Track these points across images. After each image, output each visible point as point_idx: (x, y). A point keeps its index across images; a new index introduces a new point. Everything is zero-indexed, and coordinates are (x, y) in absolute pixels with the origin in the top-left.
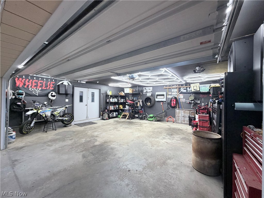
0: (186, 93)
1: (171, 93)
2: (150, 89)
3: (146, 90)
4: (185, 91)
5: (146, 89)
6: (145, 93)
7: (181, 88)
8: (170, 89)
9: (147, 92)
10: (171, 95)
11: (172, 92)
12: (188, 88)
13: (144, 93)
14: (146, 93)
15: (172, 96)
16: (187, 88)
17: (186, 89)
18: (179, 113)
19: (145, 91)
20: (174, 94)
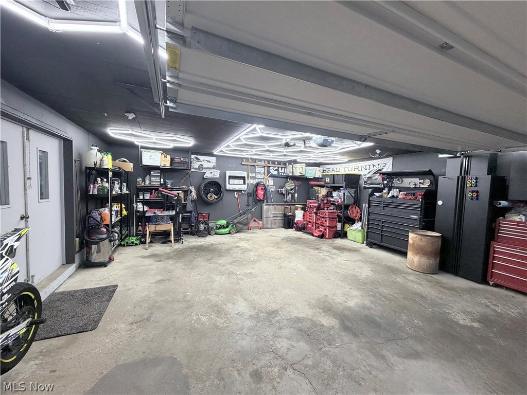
0: (277, 177)
1: (254, 175)
2: (210, 162)
3: (200, 163)
4: (276, 173)
5: (198, 159)
6: (195, 169)
7: (270, 167)
8: (253, 167)
9: (201, 167)
10: (254, 178)
11: (255, 173)
12: (280, 169)
13: (193, 170)
14: (199, 168)
15: (257, 180)
16: (278, 167)
17: (277, 170)
18: (267, 211)
19: (195, 165)
20: (259, 176)
